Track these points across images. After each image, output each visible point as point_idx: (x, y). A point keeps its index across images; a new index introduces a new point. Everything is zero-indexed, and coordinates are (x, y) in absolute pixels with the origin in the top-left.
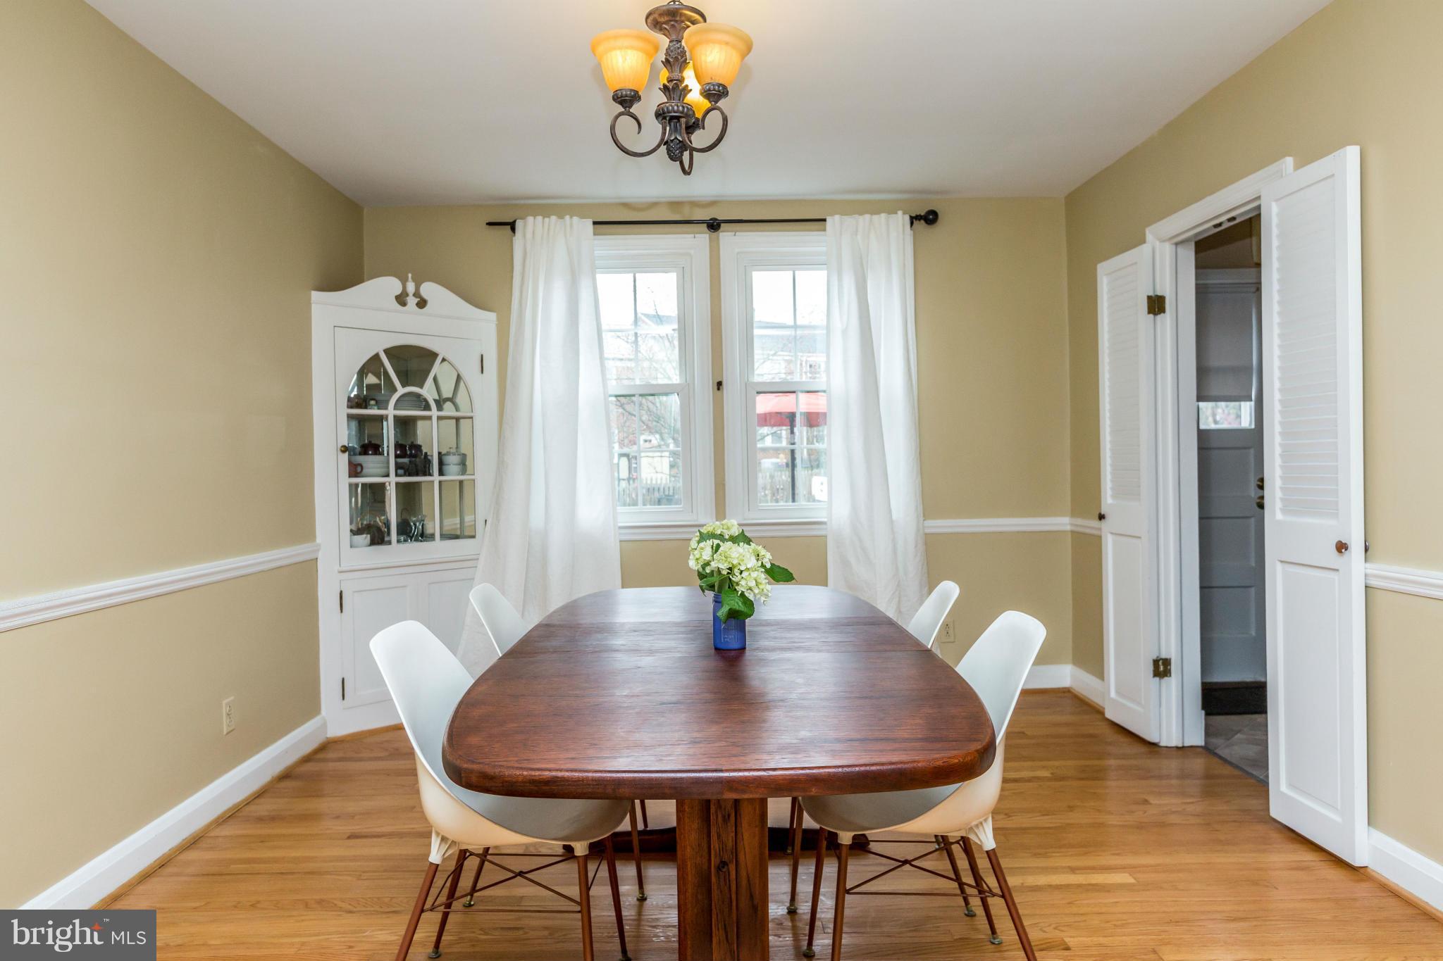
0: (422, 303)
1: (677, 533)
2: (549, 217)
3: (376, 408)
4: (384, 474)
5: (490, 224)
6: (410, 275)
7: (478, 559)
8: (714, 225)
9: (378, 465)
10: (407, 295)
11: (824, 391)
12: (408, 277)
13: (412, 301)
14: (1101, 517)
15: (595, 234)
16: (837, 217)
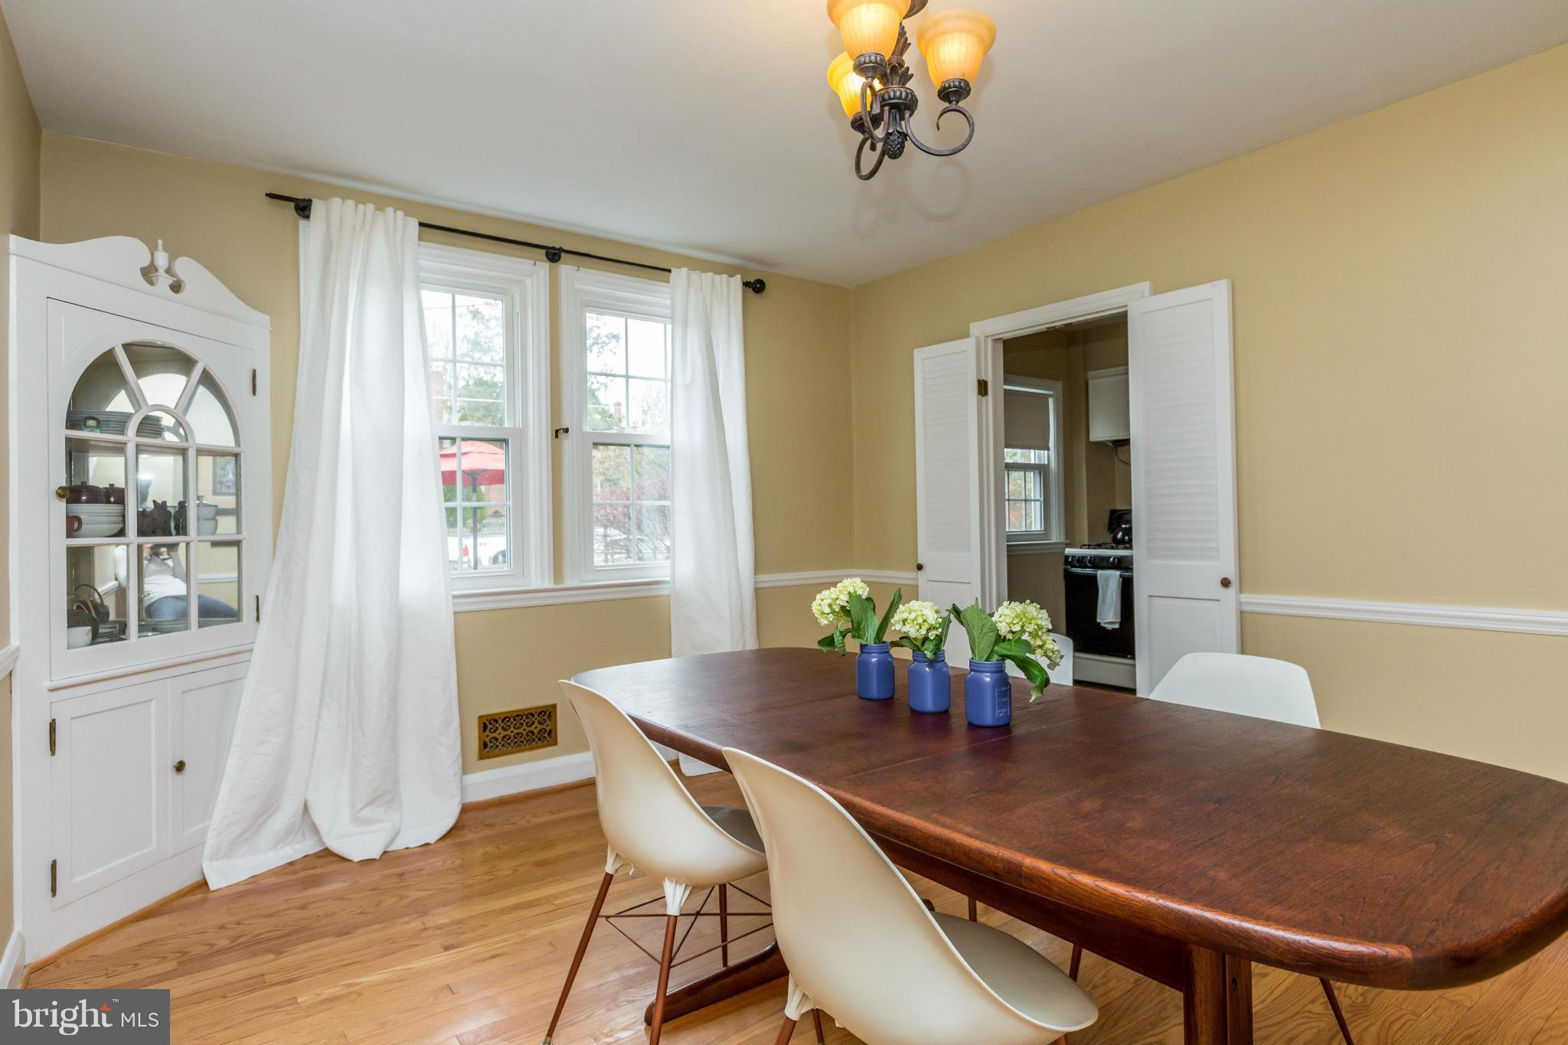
0: (176, 287)
1: (513, 600)
2: (364, 203)
3: (98, 430)
4: (115, 532)
5: (270, 196)
6: (160, 242)
7: (251, 650)
8: (554, 255)
9: (104, 519)
10: (156, 270)
11: (668, 447)
12: (157, 244)
13: (164, 281)
14: (920, 567)
15: (420, 239)
16: (684, 270)
